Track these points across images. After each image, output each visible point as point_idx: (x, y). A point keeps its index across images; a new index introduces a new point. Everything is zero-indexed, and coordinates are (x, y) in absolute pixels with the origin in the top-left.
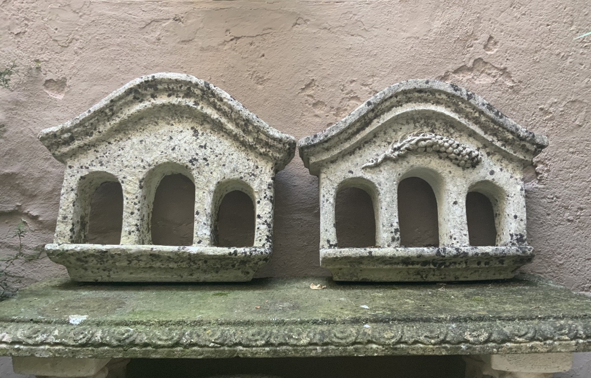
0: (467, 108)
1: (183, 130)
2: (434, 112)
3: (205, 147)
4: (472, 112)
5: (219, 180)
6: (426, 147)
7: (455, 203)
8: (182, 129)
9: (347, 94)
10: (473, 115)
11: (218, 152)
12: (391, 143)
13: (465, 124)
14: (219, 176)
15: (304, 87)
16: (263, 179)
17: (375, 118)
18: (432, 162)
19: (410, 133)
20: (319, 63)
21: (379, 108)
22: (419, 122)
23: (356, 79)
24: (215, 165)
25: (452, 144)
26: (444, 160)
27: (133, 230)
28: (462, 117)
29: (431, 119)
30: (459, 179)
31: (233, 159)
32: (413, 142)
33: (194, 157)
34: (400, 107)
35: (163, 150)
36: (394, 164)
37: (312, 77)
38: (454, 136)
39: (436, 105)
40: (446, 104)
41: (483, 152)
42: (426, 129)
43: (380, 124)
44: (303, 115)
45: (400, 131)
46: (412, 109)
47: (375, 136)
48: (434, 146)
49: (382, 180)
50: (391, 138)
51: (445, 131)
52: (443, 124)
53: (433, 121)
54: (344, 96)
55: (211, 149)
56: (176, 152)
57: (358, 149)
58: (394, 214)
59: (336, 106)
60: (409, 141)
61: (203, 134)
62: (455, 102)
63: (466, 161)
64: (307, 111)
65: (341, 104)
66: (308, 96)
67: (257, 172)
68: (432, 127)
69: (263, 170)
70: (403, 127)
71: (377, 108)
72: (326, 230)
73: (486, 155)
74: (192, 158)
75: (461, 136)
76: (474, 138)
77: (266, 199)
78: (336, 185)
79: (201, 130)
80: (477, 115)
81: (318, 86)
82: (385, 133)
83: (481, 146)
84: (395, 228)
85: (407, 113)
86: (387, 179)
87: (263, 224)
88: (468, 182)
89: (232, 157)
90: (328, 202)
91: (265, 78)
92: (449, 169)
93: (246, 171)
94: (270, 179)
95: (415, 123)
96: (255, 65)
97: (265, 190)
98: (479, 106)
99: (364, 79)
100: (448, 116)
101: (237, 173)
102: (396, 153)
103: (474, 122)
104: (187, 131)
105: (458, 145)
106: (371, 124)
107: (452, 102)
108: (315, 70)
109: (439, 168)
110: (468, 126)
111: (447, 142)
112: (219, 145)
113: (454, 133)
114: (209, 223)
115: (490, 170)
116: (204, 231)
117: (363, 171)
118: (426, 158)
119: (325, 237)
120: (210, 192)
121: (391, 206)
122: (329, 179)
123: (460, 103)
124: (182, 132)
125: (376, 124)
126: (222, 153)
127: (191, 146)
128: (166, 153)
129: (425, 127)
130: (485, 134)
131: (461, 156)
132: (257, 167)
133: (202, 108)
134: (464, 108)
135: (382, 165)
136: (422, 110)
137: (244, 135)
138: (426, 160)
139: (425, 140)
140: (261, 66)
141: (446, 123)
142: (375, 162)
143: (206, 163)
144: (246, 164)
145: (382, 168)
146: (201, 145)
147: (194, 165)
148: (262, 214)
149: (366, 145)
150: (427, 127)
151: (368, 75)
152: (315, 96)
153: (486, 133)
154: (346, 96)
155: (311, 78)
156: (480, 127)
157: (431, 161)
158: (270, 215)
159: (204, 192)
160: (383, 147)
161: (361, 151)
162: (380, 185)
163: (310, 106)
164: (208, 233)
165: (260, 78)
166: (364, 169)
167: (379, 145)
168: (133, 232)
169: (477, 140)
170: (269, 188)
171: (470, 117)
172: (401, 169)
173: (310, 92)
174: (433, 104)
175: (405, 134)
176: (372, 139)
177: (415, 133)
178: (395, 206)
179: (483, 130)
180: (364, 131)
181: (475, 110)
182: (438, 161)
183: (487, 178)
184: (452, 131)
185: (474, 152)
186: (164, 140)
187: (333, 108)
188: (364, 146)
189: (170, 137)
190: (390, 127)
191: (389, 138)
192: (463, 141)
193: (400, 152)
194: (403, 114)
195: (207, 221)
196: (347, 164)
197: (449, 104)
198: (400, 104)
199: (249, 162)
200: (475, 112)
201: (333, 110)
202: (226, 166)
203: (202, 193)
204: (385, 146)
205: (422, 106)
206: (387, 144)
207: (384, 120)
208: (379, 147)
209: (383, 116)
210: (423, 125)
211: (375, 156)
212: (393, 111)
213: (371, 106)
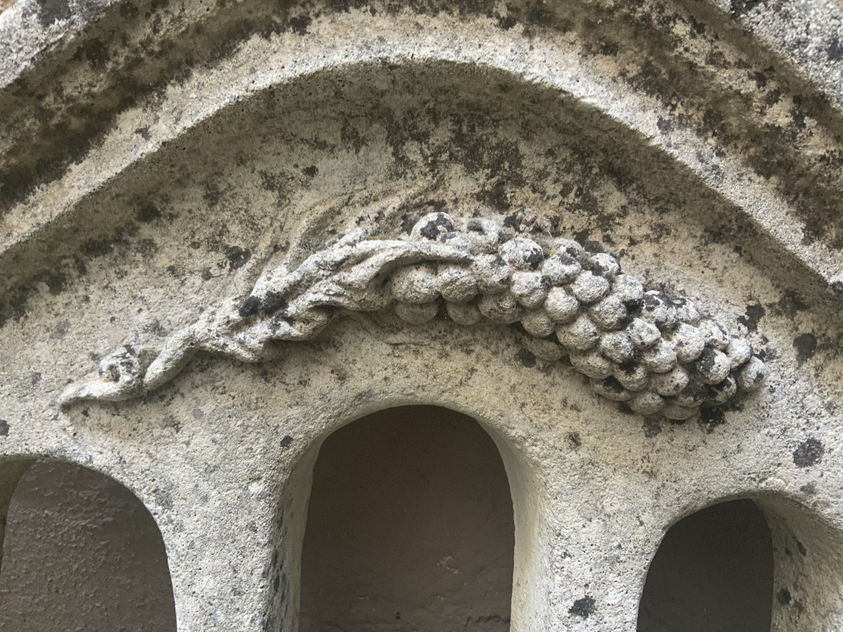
0: (726, 65)
2: (506, 84)
4: (747, 99)
6: (439, 301)
7: (583, 608)
10: (753, 117)
12: (247, 254)
13: (695, 166)
17: (127, 103)
18: (476, 378)
19: (366, 203)
21: (137, 38)
22: (422, 137)
25: (596, 301)
26: (547, 370)
28: (683, 122)
29: (496, 123)
30: (619, 480)
32: (359, 274)
34: (288, 37)
36: (260, 384)
38: (620, 231)
39: (528, 34)
40: (589, 25)
41: (777, 335)
42: (460, 183)
43: (151, 147)
45: (306, 186)
46: (365, 58)
47: (149, 214)
48: (487, 306)
49: (181, 475)
50: (252, 224)
51: (571, 197)
52: (565, 153)
53: (507, 134)
57: (44, 287)
60: (338, 266)
62: (646, 18)
63: (668, 399)
68: (495, 167)
70: (324, 164)
71: (125, 41)
73: (791, 355)
75: (661, 231)
76: (737, 249)
80: (780, 115)
82: (213, 197)
83: (768, 296)
85: (330, 80)
86: (210, 470)
88: (669, 496)
92: (568, 422)
95: (396, 142)
98: (804, 60)
100: (596, 116)
102: (261, 330)
103: (751, 162)
105: (633, 308)
106: (100, 143)
107: (626, 18)
109: (515, 412)
110: (710, 183)
111: (567, 282)
113: (624, 212)
115: (800, 436)
117: (64, 420)
118: (444, 355)
121: (221, 618)
123: (680, 29)
125: (127, 145)
129: (458, 169)
130: (807, 241)
131: (640, 373)
134: (700, 61)
135: (185, 387)
136: (434, 69)
138: (444, 367)
139: (434, 263)
141: (582, 153)
142: (125, 378)
145: (180, 409)
149: (94, 264)
150: (470, 169)
153: (814, 232)
156: (787, 192)
157: (473, 371)
160: (197, 280)
161: (61, 299)
162: (166, 503)
166: (76, 412)
167: (171, 269)
169: (751, 261)
171: (734, 122)
172: (295, 412)
174: (506, 24)
175: (335, 203)
176: (134, 231)
177: (393, 203)
178: (247, 618)
179: (801, 212)
180: (54, 187)
181: (772, 85)
182: (511, 374)
183: (774, 482)
184: (613, 200)
185: (725, 351)
188: (83, 271)
190: (241, 160)
191: (234, 228)
192: (672, 265)
193: (285, 327)
194: (302, 84)
197: (612, 35)
198: (295, 12)
200: (772, 99)
204: (207, 276)
205: (430, 39)
206: (220, 266)
207: (178, 120)
208: (173, 282)
209: (178, 89)
210: (445, 157)
211: (141, 336)
212: (241, 57)
213: (63, 23)
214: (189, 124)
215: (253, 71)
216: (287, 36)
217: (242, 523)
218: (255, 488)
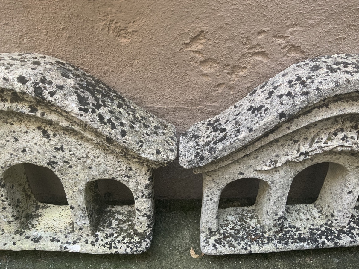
1: (28, 131)
3: (62, 149)
5: (88, 181)
7: (350, 192)
8: (25, 130)
9: (251, 48)
11: (80, 155)
12: (298, 141)
14: (87, 177)
15: (188, 41)
16: (139, 181)
17: (285, 123)
20: (213, 8)
23: (268, 29)
24: (79, 168)
27: (11, 220)
31: (99, 161)
33: (51, 160)
35: (12, 153)
36: (296, 163)
37: (200, 27)
42: (348, 124)
43: (290, 131)
44: (186, 74)
49: (277, 179)
50: (300, 135)
54: (245, 51)
55: (70, 151)
56: (28, 154)
58: (282, 206)
59: (232, 63)
61: (55, 135)
64: (192, 70)
65: (240, 61)
66: (194, 52)
67: (131, 173)
68: (357, 121)
69: (138, 172)
72: (208, 222)
74: (50, 161)
77: (144, 197)
78: (222, 187)
79: (51, 131)
81: (209, 39)
84: (279, 216)
86: (282, 177)
87: (143, 216)
89: (99, 159)
90: (212, 201)
91: (129, 30)
92: (357, 164)
93: (118, 173)
94: (147, 180)
96: (111, 11)
97: (142, 190)
99: (280, 30)
101: (107, 174)
104: (34, 131)
108: (206, 17)
109: (347, 163)
112: (79, 147)
114: (86, 215)
116: (83, 222)
119: (206, 226)
120: (80, 191)
121: (280, 199)
122: (215, 182)
124: (26, 132)
125: (284, 131)
126: (84, 156)
127: (44, 147)
128: (16, 155)
129: (348, 122)
132: (131, 169)
133: (43, 114)
136: (354, 113)
137: (109, 145)
138: (335, 157)
140: (121, 12)
142: (272, 167)
143: (68, 166)
144: (117, 166)
146: (57, 147)
147: (54, 168)
148: (141, 208)
151: (288, 24)
152: (204, 52)
154: (249, 51)
155: (200, 30)
157: (340, 157)
158: (149, 209)
159: (73, 192)
160: (287, 147)
162: (273, 183)
163: (196, 65)
164: (88, 222)
165: (121, 29)
166: (258, 171)
167: (282, 145)
168: (12, 221)
170: (146, 188)
172: (301, 167)
173: (197, 46)
178: (284, 199)
182: (348, 157)
186: (8, 141)
187: (228, 66)
189: (15, 138)
191: (296, 137)
193: (307, 157)
195: (84, 214)
196: (239, 166)
199: (120, 163)
201: (227, 68)
202: (93, 169)
203: (71, 192)
204: (289, 145)
205: (355, 108)
206: (292, 144)
207: (297, 126)
208: (282, 147)
209: (297, 119)
210: (346, 120)
211: (274, 158)
212: (312, 113)
213: (284, 119)
214: (300, 127)
215: (315, 116)
216: (323, 108)
217: (287, 185)
218: (290, 179)
